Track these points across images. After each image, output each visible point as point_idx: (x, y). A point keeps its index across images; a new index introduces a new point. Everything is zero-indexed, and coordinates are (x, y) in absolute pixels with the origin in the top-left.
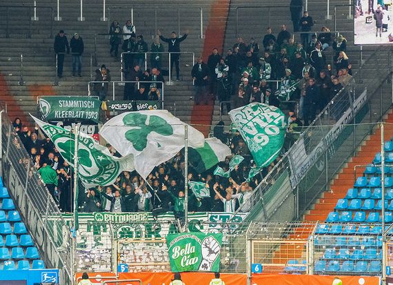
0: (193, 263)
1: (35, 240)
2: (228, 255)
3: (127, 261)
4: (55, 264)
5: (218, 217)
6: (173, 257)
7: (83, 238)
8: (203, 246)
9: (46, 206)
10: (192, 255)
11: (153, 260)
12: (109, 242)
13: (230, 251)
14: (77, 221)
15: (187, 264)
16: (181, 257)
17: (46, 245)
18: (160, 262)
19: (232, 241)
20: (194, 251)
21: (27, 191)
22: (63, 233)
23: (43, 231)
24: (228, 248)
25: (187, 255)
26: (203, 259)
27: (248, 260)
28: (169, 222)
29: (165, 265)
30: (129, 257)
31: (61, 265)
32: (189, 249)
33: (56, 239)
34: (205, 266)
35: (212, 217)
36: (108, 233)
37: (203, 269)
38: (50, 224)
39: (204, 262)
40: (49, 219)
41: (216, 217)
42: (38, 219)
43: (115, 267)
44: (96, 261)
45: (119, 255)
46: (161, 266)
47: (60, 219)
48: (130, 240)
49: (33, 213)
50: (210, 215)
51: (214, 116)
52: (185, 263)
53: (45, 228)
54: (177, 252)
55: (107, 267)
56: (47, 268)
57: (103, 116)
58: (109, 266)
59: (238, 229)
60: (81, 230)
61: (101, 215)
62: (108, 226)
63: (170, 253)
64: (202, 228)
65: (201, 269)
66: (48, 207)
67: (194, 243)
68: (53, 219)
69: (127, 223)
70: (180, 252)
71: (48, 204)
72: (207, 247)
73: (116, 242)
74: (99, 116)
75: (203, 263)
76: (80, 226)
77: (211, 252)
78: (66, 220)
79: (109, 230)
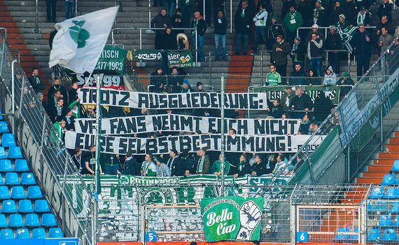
0: (230, 232)
1: (52, 206)
2: (270, 222)
3: (156, 228)
4: (74, 232)
5: (259, 180)
6: (208, 224)
7: (105, 203)
8: (241, 212)
9: (64, 167)
10: (229, 223)
11: (185, 227)
12: (136, 207)
13: (272, 217)
14: (99, 184)
15: (223, 233)
16: (216, 225)
17: (65, 211)
18: (193, 230)
19: (275, 206)
20: (231, 218)
21: (43, 151)
22: (84, 198)
23: (61, 196)
24: (270, 215)
25: (223, 222)
26: (241, 226)
27: (292, 228)
28: (203, 185)
29: (199, 234)
30: (158, 224)
31: (81, 233)
32: (226, 215)
33: (75, 205)
34: (244, 235)
35: (252, 180)
36: (134, 197)
37: (241, 238)
38: (68, 188)
39: (242, 230)
40: (67, 182)
41: (257, 180)
42: (55, 181)
43: (142, 235)
44: (121, 228)
45: (146, 222)
46: (194, 234)
47: (80, 182)
48: (159, 205)
49: (49, 175)
50: (250, 178)
51: (254, 68)
52: (221, 231)
53: (63, 192)
54: (212, 219)
55: (133, 235)
56: (65, 237)
57: (129, 68)
58: (135, 235)
59: (281, 193)
60: (103, 194)
61: (126, 178)
62: (134, 189)
63: (205, 219)
64: (240, 191)
65: (239, 237)
66: (66, 168)
67: (231, 208)
68: (72, 182)
69: (156, 186)
70: (215, 218)
71: (66, 165)
72: (246, 213)
73: (143, 207)
74: (124, 67)
75: (241, 232)
76: (102, 189)
77: (251, 218)
78: (87, 183)
79: (135, 193)
